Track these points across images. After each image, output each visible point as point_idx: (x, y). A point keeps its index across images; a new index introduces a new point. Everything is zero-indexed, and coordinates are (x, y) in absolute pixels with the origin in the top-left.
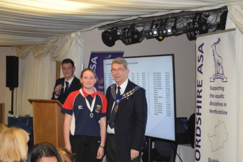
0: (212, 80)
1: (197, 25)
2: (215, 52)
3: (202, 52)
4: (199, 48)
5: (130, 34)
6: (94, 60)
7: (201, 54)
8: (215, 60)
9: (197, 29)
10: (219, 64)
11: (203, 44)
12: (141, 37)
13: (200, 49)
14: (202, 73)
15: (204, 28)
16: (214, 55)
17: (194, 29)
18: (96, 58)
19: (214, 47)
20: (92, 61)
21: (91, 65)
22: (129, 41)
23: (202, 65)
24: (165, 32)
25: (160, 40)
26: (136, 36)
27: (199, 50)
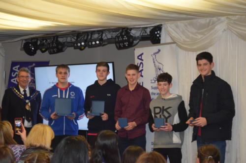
0: (153, 81)
1: (125, 38)
2: (155, 59)
3: (142, 60)
4: (138, 57)
5: (55, 45)
6: (16, 68)
7: (141, 61)
8: (155, 66)
9: (126, 41)
10: (160, 69)
11: (142, 54)
12: (64, 47)
13: (140, 57)
14: (142, 76)
15: (131, 40)
16: (154, 62)
17: (123, 41)
18: (18, 66)
19: (154, 56)
20: (14, 69)
21: (13, 73)
22: (54, 51)
23: (142, 70)
24: (94, 43)
25: (81, 50)
26: (60, 47)
27: (138, 58)
